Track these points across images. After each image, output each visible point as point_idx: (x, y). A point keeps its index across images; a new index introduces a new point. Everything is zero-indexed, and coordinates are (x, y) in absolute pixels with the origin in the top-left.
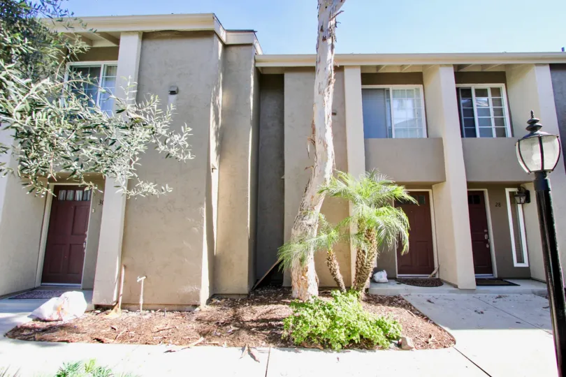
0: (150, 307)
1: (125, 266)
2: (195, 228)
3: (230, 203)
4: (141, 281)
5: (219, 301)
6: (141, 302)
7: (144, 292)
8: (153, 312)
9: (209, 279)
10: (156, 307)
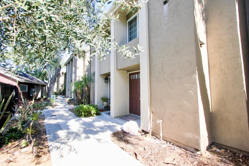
0: (167, 139)
1: (152, 112)
2: (190, 91)
3: (222, 70)
4: (160, 123)
5: (218, 150)
6: (161, 135)
7: (162, 130)
8: (168, 143)
9: (207, 130)
10: (170, 141)
